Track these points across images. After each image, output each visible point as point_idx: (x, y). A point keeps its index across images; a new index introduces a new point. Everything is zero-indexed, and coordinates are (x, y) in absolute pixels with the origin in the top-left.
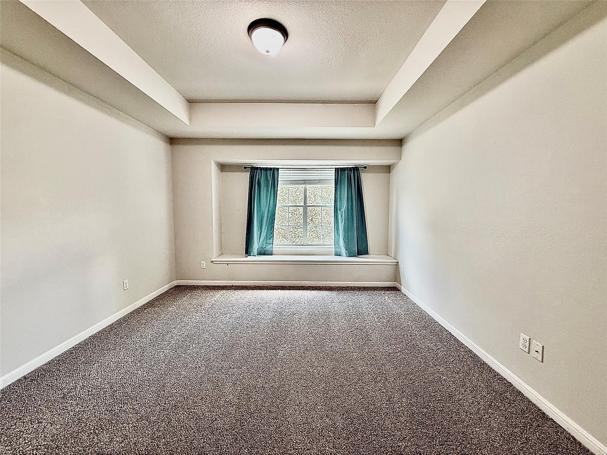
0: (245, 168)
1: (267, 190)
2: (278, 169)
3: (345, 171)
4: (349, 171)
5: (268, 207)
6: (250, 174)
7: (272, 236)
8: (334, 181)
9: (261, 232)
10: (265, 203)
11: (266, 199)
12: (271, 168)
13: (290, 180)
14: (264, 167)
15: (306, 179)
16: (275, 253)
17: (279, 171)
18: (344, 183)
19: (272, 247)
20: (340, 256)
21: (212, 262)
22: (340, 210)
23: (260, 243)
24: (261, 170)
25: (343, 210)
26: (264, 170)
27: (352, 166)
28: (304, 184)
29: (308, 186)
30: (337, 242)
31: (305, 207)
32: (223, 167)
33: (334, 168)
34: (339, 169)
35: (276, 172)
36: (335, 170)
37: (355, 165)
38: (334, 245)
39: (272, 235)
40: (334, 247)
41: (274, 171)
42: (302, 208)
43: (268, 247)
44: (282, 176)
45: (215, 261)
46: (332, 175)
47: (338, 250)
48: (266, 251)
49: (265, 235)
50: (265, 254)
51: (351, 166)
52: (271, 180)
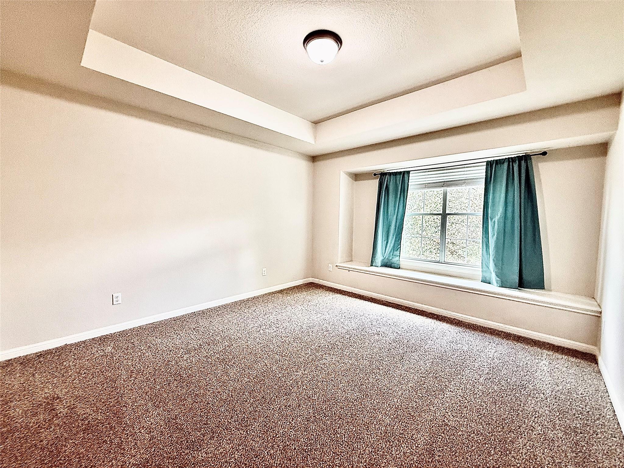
0: (375, 175)
1: (396, 197)
2: (408, 172)
3: (504, 163)
4: (511, 163)
5: (396, 215)
6: (379, 181)
7: (399, 248)
8: (484, 180)
9: (387, 242)
10: (393, 212)
11: (395, 207)
12: (401, 172)
13: (424, 184)
14: (393, 171)
15: (446, 180)
16: (402, 267)
17: (410, 175)
18: (501, 182)
19: (398, 259)
20: (489, 283)
21: (337, 266)
22: (492, 220)
23: (386, 253)
24: (390, 175)
25: (496, 219)
26: (393, 175)
27: (518, 155)
28: (443, 186)
29: (449, 189)
30: (487, 264)
31: (444, 216)
32: (357, 177)
33: (485, 162)
34: (493, 162)
35: (406, 176)
36: (487, 165)
37: (525, 153)
38: (481, 267)
39: (399, 246)
40: (481, 269)
41: (405, 175)
42: (440, 216)
43: (395, 260)
44: (414, 180)
45: (339, 266)
46: (481, 171)
47: (487, 275)
48: (393, 263)
49: (392, 245)
50: (390, 267)
51: (516, 156)
52: (400, 185)
